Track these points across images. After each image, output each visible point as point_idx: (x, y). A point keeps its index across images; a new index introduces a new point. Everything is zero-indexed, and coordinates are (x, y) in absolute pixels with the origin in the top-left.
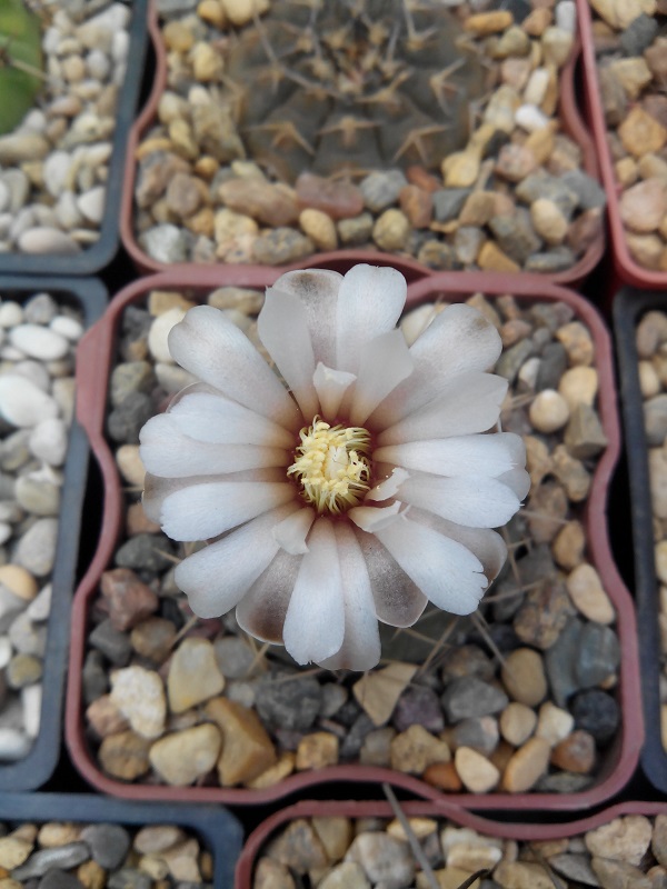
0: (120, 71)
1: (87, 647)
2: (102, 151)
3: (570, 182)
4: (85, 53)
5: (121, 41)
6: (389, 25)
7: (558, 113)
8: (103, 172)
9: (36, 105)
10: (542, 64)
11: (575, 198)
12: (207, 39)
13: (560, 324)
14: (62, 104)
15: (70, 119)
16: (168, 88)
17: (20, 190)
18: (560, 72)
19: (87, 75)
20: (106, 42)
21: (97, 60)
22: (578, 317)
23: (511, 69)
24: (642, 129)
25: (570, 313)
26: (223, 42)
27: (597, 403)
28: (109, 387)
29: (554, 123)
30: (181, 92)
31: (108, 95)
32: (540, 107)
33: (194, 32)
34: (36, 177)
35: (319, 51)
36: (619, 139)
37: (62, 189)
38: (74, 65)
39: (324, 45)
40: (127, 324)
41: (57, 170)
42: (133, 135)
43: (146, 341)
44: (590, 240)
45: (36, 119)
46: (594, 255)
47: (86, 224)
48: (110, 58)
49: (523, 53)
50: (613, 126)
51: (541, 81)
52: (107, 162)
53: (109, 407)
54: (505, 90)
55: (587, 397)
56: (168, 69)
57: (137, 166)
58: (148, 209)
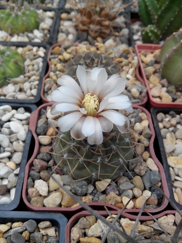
0: (41, 70)
1: (29, 176)
2: (37, 82)
3: (139, 87)
4: (33, 65)
5: (41, 64)
6: (99, 59)
7: (136, 77)
8: (37, 87)
9: (22, 74)
10: (131, 67)
11: (140, 90)
12: (60, 63)
13: (139, 113)
14: (27, 74)
15: (29, 78)
16: (51, 71)
17: (18, 89)
18: (135, 69)
19: (33, 70)
20: (38, 64)
21: (36, 67)
22: (143, 111)
23: (124, 68)
24: (154, 79)
25: (141, 111)
26: (64, 64)
27: (149, 126)
28: (37, 124)
29: (135, 78)
30: (54, 72)
31: (38, 73)
32: (132, 75)
33: (57, 61)
34: (22, 87)
35: (84, 64)
36: (149, 81)
37: (27, 89)
38: (30, 68)
39: (85, 63)
40: (42, 113)
41: (26, 86)
42: (44, 78)
43: (46, 115)
44: (144, 97)
45: (22, 76)
46: (145, 100)
47: (32, 95)
48: (38, 67)
49: (127, 65)
50: (148, 79)
51: (131, 70)
52: (38, 85)
53: (37, 128)
54: (124, 72)
55: (147, 125)
56: (52, 68)
57: (45, 84)
58: (47, 92)
